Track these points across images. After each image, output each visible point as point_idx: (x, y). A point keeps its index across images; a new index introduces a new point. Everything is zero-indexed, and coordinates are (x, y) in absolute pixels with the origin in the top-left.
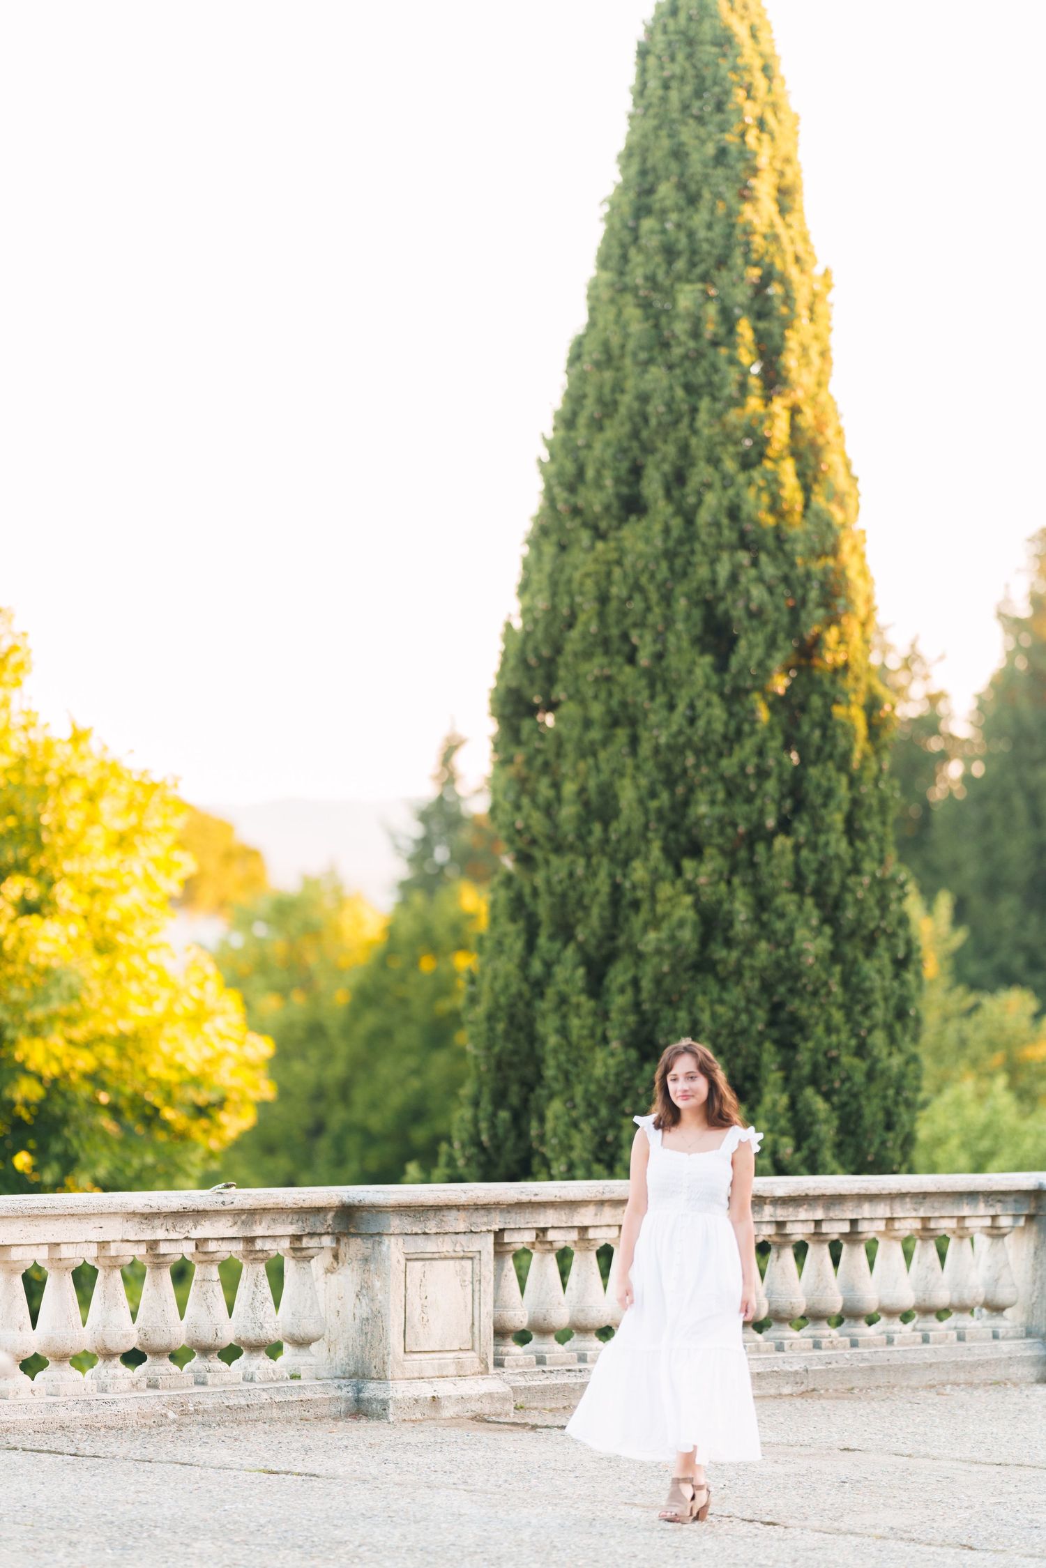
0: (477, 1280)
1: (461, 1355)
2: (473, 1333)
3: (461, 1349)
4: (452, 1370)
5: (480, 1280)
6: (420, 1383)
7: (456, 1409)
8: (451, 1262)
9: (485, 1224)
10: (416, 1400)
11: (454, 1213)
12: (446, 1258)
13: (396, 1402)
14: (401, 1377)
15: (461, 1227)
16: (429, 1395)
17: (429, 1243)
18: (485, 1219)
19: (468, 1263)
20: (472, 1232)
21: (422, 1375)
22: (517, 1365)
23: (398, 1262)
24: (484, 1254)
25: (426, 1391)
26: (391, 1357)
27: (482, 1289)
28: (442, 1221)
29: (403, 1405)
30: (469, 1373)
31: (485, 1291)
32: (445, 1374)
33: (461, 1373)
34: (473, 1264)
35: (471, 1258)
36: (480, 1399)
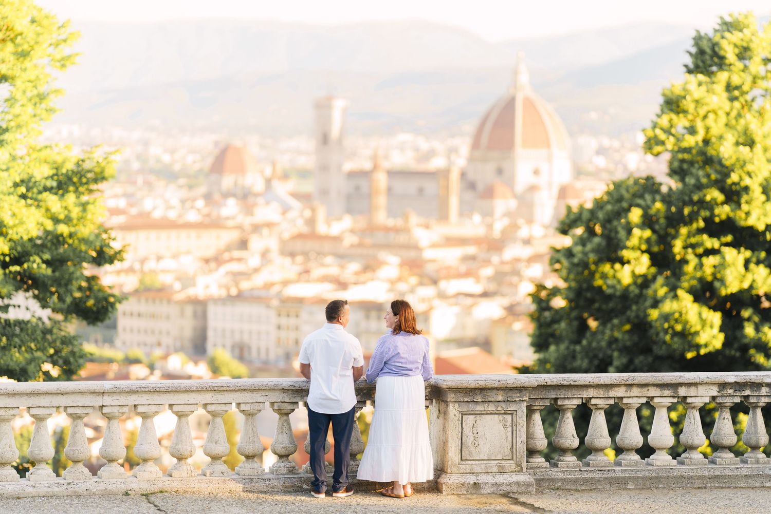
0: (514, 425)
1: (503, 462)
2: (512, 452)
3: (503, 459)
4: (495, 469)
5: (516, 425)
6: (469, 476)
7: (492, 489)
8: (496, 416)
9: (518, 397)
10: (463, 485)
11: (495, 392)
12: (491, 414)
13: (447, 485)
14: (457, 472)
15: (500, 398)
16: (472, 482)
17: (478, 406)
18: (518, 395)
19: (509, 417)
20: (508, 401)
21: (473, 472)
22: (567, 466)
23: (455, 415)
24: (519, 413)
25: (472, 479)
26: (449, 463)
27: (518, 429)
28: (486, 395)
29: (452, 487)
30: (508, 471)
31: (519, 430)
32: (489, 471)
33: (502, 471)
34: (512, 417)
35: (512, 414)
36: (510, 484)
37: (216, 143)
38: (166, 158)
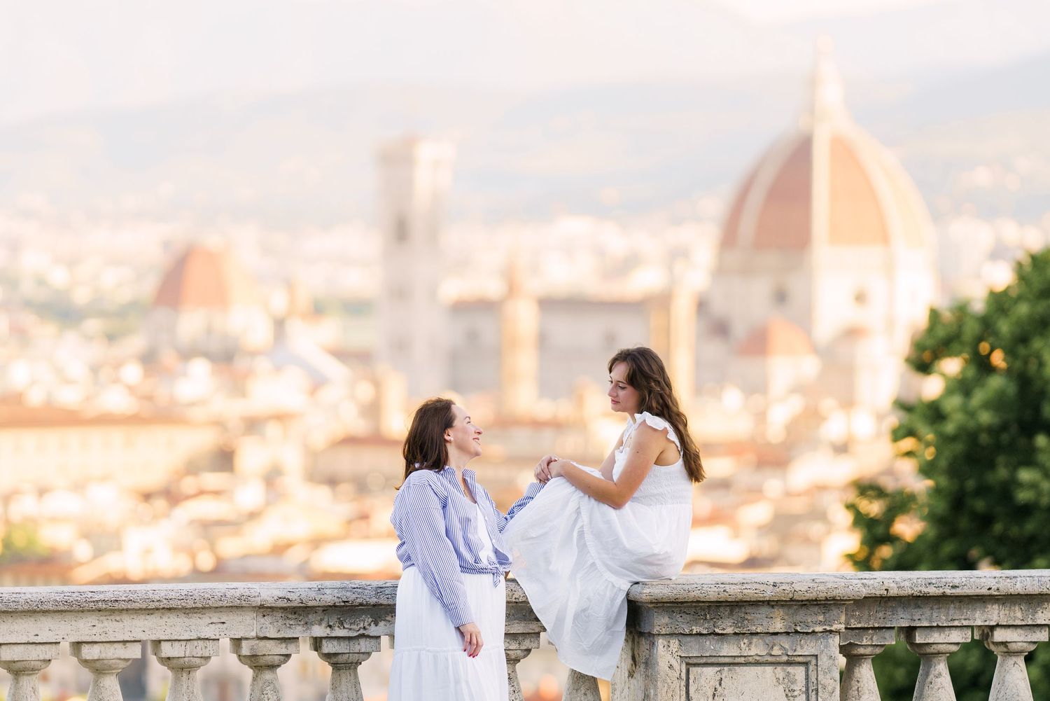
37: (166, 245)
38: (59, 277)
